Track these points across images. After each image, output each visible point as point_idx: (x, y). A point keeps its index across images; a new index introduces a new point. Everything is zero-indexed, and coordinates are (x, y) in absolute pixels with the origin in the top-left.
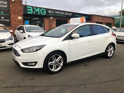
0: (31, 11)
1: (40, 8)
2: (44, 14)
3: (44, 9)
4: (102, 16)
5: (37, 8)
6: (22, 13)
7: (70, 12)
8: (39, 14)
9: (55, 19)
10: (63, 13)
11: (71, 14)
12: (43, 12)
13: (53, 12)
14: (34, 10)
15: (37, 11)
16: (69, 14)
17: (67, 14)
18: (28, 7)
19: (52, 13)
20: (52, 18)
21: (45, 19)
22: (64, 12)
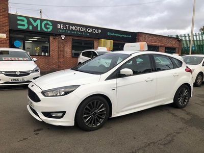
0: (24, 25)
1: (42, 20)
2: (49, 30)
3: (49, 22)
4: (157, 35)
5: (35, 20)
6: (7, 28)
7: (97, 28)
8: (39, 29)
9: (71, 39)
10: (84, 29)
11: (100, 31)
12: (48, 26)
13: (66, 27)
14: (29, 23)
15: (35, 25)
16: (96, 31)
17: (91, 30)
18: (19, 18)
19: (63, 29)
20: (63, 37)
21: (51, 38)
22: (87, 27)
